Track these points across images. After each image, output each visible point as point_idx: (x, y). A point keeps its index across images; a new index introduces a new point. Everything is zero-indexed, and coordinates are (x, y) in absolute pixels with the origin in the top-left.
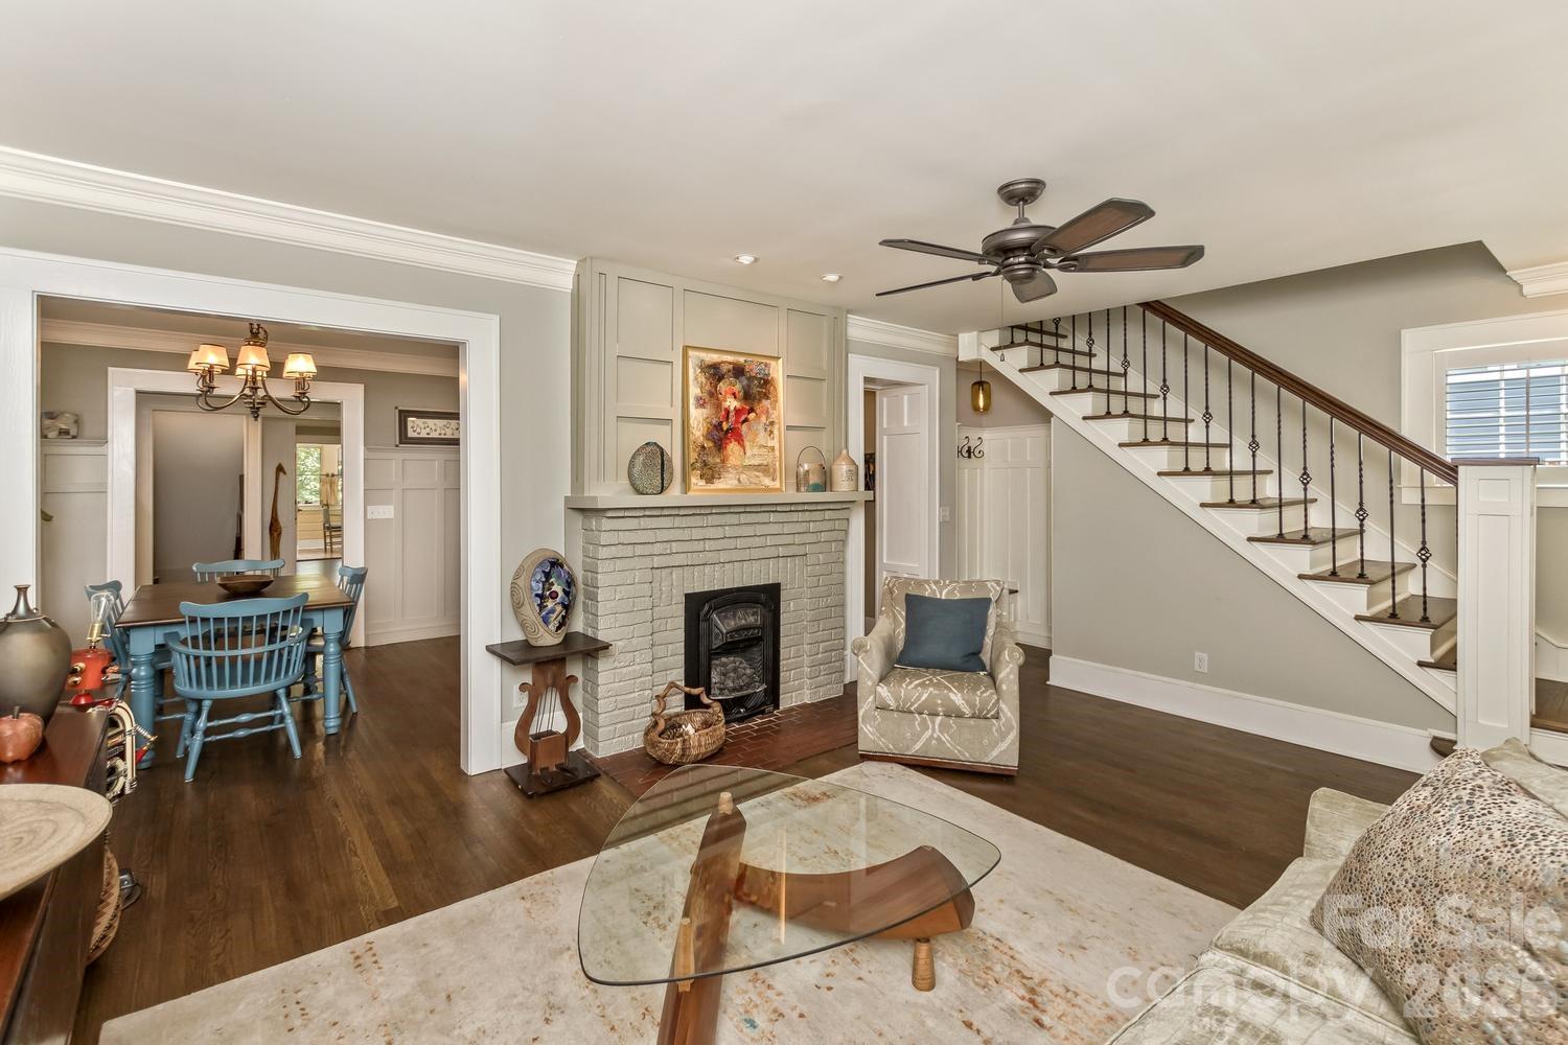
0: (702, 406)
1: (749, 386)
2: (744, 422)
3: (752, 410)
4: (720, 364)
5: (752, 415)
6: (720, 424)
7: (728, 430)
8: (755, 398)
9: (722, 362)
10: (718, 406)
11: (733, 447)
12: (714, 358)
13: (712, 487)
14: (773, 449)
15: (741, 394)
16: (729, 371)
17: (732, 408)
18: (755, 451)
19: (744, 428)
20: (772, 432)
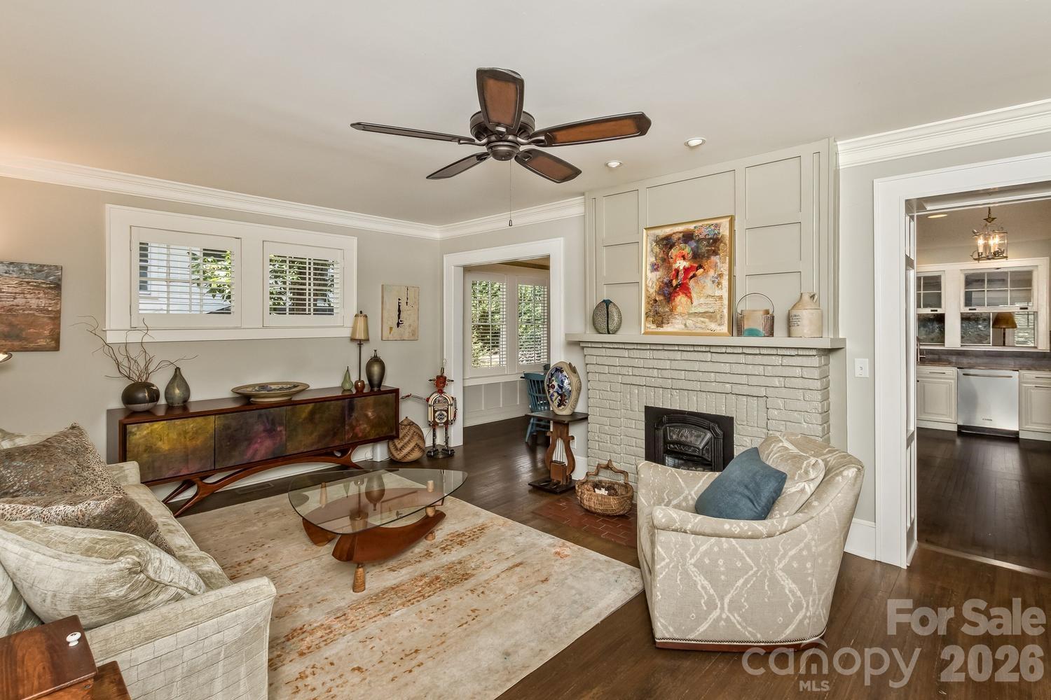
0: (656, 270)
1: (697, 247)
2: (691, 278)
3: (700, 267)
4: (671, 235)
5: (701, 271)
6: (671, 281)
7: (677, 285)
8: (703, 256)
9: (674, 233)
10: (669, 267)
11: (681, 299)
12: (668, 231)
13: (661, 330)
14: (721, 298)
15: (690, 255)
16: (679, 239)
17: (681, 268)
18: (702, 300)
19: (692, 283)
20: (719, 284)
